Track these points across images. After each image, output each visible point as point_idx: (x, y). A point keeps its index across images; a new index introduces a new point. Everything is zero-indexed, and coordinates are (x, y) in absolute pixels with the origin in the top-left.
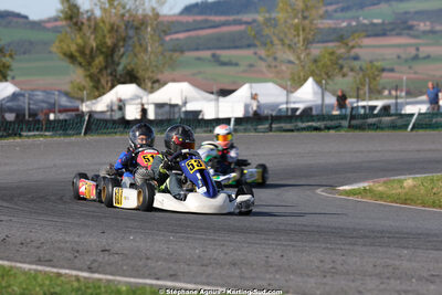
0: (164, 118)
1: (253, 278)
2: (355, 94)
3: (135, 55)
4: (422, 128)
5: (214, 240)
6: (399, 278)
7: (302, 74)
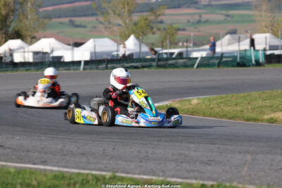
0: (39, 61)
1: (95, 163)
2: (161, 45)
3: (20, 21)
4: (203, 66)
5: (70, 139)
6: (188, 162)
7: (127, 33)
